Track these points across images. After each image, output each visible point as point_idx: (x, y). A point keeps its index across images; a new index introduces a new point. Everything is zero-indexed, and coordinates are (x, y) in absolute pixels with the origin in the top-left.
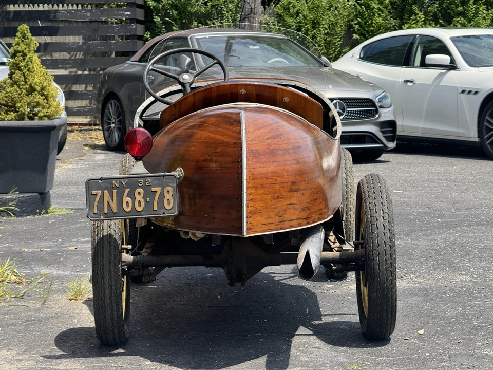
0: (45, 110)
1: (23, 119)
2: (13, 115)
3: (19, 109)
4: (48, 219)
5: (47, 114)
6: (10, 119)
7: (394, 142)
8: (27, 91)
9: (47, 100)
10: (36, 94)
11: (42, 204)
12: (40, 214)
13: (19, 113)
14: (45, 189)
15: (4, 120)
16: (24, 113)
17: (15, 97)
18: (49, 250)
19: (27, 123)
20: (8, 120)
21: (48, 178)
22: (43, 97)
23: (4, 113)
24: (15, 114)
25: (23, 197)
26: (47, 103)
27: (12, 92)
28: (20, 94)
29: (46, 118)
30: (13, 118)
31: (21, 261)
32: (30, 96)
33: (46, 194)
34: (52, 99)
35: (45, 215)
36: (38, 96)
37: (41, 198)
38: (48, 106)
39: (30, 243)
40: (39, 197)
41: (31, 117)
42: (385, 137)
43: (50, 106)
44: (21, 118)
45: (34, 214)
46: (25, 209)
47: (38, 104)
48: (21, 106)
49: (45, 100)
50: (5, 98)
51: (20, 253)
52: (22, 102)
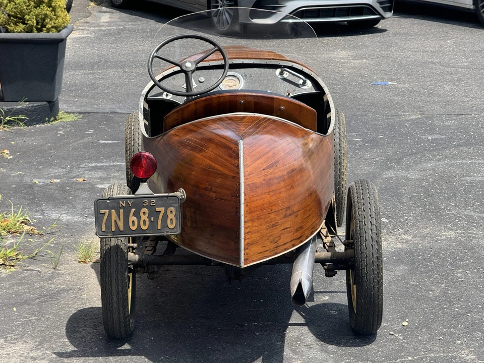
0: (52, 23)
1: (31, 31)
2: (21, 26)
3: (28, 21)
4: (56, 129)
5: (55, 25)
6: (19, 31)
7: (391, 12)
8: (35, 3)
9: (54, 12)
10: (44, 6)
11: (51, 112)
12: (49, 121)
13: (28, 25)
14: (53, 98)
15: (14, 32)
16: (33, 26)
17: (24, 9)
18: (58, 181)
19: (35, 35)
20: (17, 32)
21: (57, 87)
22: (51, 9)
23: (13, 24)
24: (24, 26)
25: (32, 106)
26: (55, 15)
27: (21, 4)
28: (28, 6)
29: (54, 30)
30: (23, 30)
31: (32, 199)
32: (38, 8)
33: (54, 102)
34: (60, 9)
35: (54, 122)
36: (46, 8)
37: (50, 106)
38: (55, 17)
39: (40, 170)
40: (48, 105)
41: (39, 28)
42: (382, 8)
43: (58, 17)
44: (30, 31)
45: (43, 123)
46: (35, 118)
47: (46, 16)
48: (30, 18)
49: (53, 12)
50: (14, 10)
51: (32, 186)
52: (30, 14)
